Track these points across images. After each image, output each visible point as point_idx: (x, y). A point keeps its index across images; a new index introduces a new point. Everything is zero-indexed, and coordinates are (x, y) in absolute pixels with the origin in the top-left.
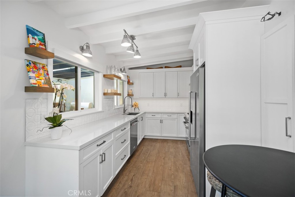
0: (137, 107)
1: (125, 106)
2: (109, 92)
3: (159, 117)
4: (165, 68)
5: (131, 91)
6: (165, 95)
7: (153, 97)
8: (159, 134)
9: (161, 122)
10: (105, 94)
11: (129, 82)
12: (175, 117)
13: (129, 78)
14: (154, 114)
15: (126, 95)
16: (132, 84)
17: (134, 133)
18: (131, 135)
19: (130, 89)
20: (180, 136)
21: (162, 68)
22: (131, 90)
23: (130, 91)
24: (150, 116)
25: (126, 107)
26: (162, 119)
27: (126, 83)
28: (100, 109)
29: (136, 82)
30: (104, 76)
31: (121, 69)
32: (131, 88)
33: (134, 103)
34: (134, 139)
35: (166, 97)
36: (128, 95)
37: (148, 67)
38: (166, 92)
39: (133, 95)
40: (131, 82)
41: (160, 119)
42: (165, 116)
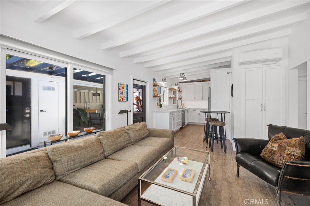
0: (184, 106)
2: (171, 97)
3: (198, 111)
7: (194, 99)
9: (199, 114)
10: (169, 98)
11: (179, 91)
13: (180, 88)
14: (195, 109)
15: (178, 98)
16: (182, 92)
17: (183, 121)
18: (182, 122)
19: (180, 95)
21: (201, 81)
23: (180, 96)
24: (192, 111)
27: (178, 91)
28: (168, 105)
29: (184, 90)
30: (169, 89)
31: (175, 84)
33: (183, 103)
34: (183, 123)
36: (179, 98)
37: (191, 81)
39: (182, 99)
40: (181, 90)
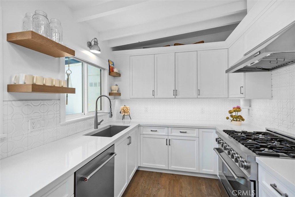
0: (127, 114)
1: (98, 114)
3: (164, 134)
6: (175, 93)
7: (153, 97)
8: (165, 166)
9: (168, 142)
11: (111, 71)
12: (195, 135)
13: (113, 64)
14: (154, 128)
15: (106, 93)
16: (119, 75)
19: (115, 83)
21: (170, 46)
22: (117, 85)
23: (114, 88)
24: (148, 131)
25: (100, 116)
26: (170, 138)
27: (107, 72)
29: (126, 73)
31: (90, 44)
32: (117, 81)
33: (123, 107)
35: (176, 97)
36: (110, 94)
37: (145, 47)
38: (176, 89)
39: (120, 94)
40: (115, 70)
41: (167, 137)
42: (176, 132)
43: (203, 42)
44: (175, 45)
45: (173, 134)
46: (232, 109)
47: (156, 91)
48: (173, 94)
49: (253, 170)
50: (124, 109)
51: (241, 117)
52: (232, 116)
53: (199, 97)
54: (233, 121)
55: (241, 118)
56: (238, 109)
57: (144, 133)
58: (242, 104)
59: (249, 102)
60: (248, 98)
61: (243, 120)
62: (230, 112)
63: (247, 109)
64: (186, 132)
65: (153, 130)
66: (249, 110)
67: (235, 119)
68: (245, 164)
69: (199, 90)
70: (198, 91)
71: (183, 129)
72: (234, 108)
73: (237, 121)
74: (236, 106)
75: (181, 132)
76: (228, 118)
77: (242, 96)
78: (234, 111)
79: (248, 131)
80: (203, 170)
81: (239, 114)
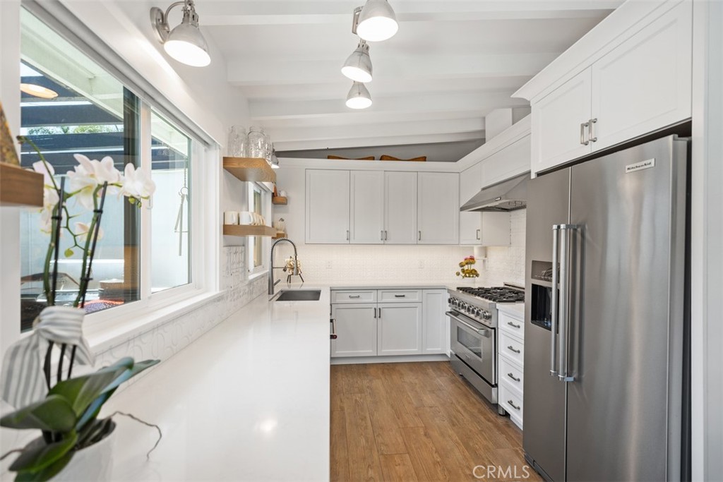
3: (371, 300)
4: (381, 159)
5: (281, 222)
6: (385, 236)
7: (348, 242)
8: (371, 351)
9: (378, 314)
11: (274, 197)
12: (417, 300)
14: (355, 292)
16: (286, 201)
19: (281, 216)
20: (430, 350)
21: (373, 158)
22: (282, 220)
23: (278, 224)
26: (380, 306)
27: (270, 197)
29: (295, 197)
30: (225, 162)
32: (281, 212)
33: (289, 259)
35: (387, 242)
37: (331, 154)
38: (386, 229)
41: (375, 306)
42: (389, 297)
43: (424, 159)
44: (382, 158)
45: (384, 300)
46: (463, 261)
47: (352, 231)
48: (380, 238)
49: (493, 320)
50: (291, 263)
51: (476, 271)
52: (463, 271)
53: (419, 242)
54: (465, 278)
55: (474, 273)
56: (471, 260)
57: (338, 301)
58: (476, 253)
59: (485, 251)
60: (484, 245)
61: (477, 275)
62: (462, 265)
63: (482, 261)
64: (404, 296)
65: (353, 295)
66: (484, 261)
67: (467, 275)
68: (487, 314)
69: (420, 232)
70: (419, 234)
71: (400, 292)
72: (466, 259)
73: (469, 277)
74: (469, 257)
75: (396, 296)
76: (458, 274)
77: (479, 242)
78: (467, 264)
79: (485, 287)
80: (428, 349)
81: (473, 267)
